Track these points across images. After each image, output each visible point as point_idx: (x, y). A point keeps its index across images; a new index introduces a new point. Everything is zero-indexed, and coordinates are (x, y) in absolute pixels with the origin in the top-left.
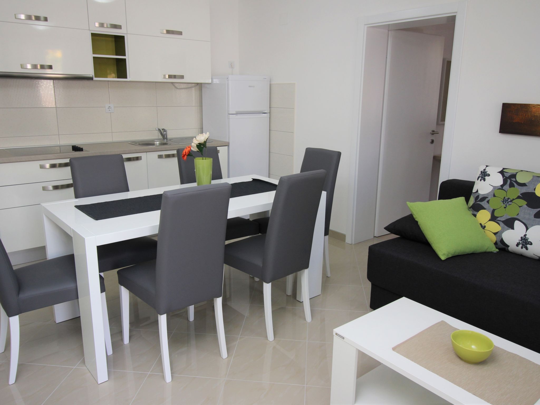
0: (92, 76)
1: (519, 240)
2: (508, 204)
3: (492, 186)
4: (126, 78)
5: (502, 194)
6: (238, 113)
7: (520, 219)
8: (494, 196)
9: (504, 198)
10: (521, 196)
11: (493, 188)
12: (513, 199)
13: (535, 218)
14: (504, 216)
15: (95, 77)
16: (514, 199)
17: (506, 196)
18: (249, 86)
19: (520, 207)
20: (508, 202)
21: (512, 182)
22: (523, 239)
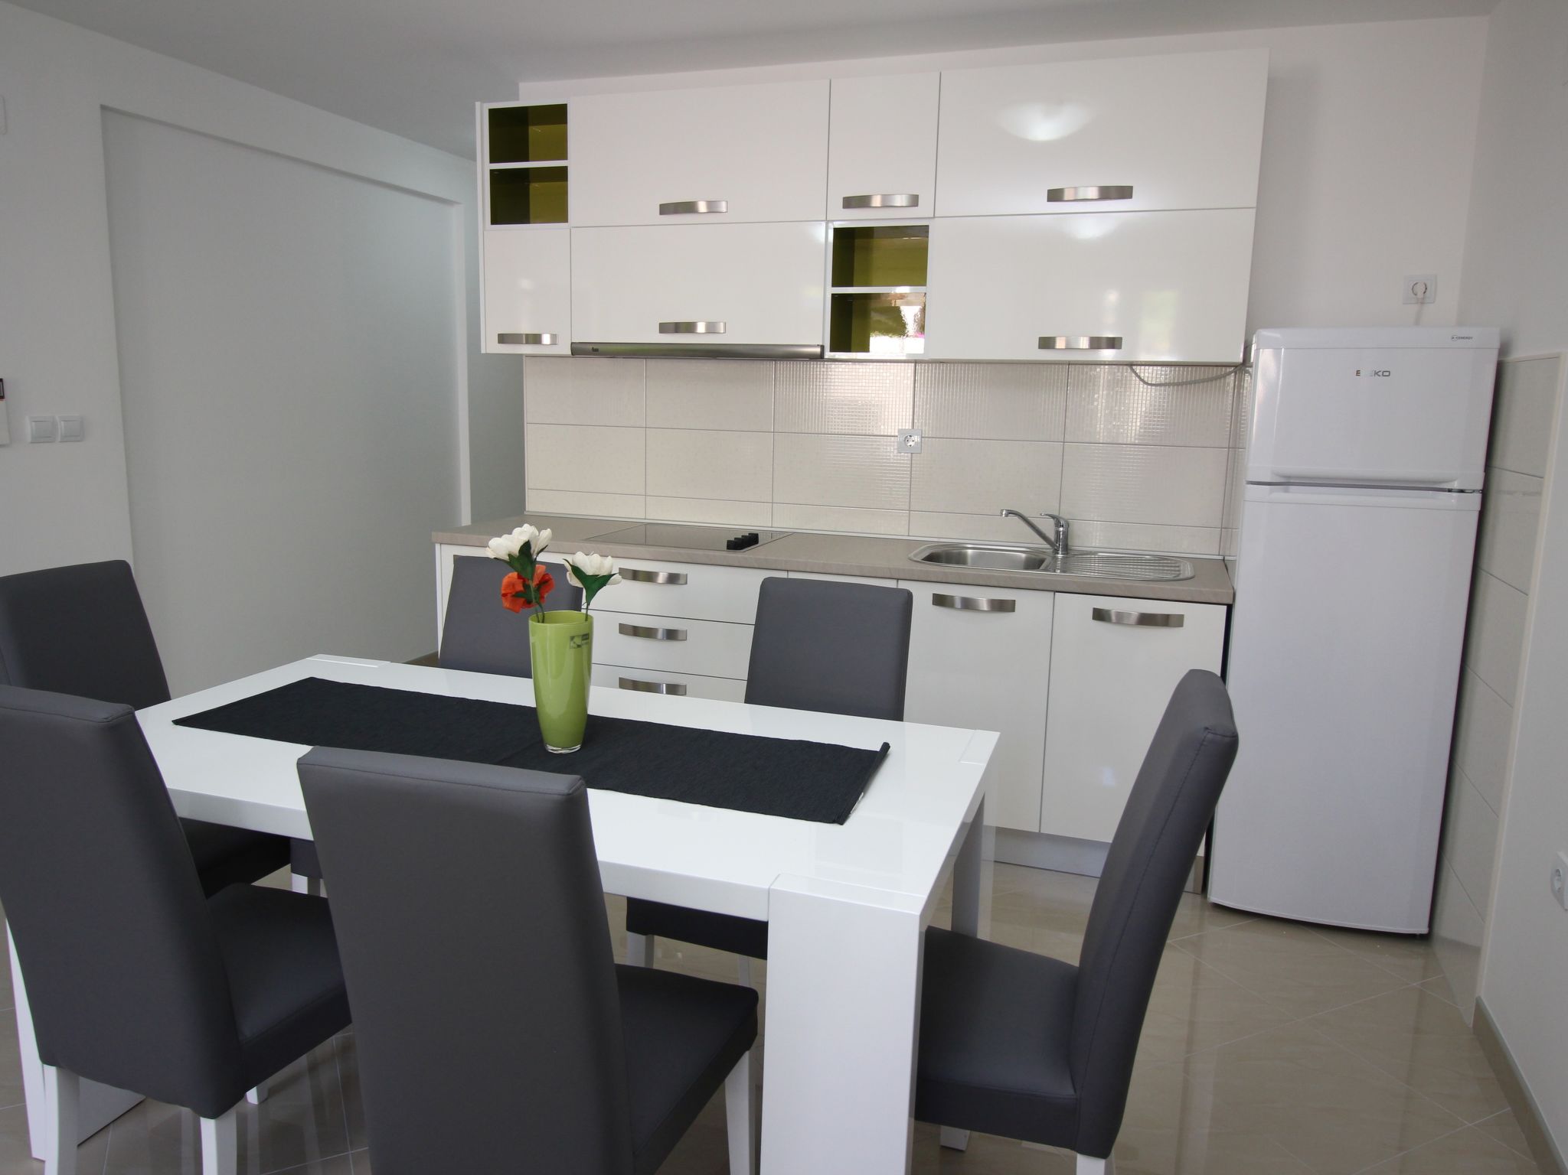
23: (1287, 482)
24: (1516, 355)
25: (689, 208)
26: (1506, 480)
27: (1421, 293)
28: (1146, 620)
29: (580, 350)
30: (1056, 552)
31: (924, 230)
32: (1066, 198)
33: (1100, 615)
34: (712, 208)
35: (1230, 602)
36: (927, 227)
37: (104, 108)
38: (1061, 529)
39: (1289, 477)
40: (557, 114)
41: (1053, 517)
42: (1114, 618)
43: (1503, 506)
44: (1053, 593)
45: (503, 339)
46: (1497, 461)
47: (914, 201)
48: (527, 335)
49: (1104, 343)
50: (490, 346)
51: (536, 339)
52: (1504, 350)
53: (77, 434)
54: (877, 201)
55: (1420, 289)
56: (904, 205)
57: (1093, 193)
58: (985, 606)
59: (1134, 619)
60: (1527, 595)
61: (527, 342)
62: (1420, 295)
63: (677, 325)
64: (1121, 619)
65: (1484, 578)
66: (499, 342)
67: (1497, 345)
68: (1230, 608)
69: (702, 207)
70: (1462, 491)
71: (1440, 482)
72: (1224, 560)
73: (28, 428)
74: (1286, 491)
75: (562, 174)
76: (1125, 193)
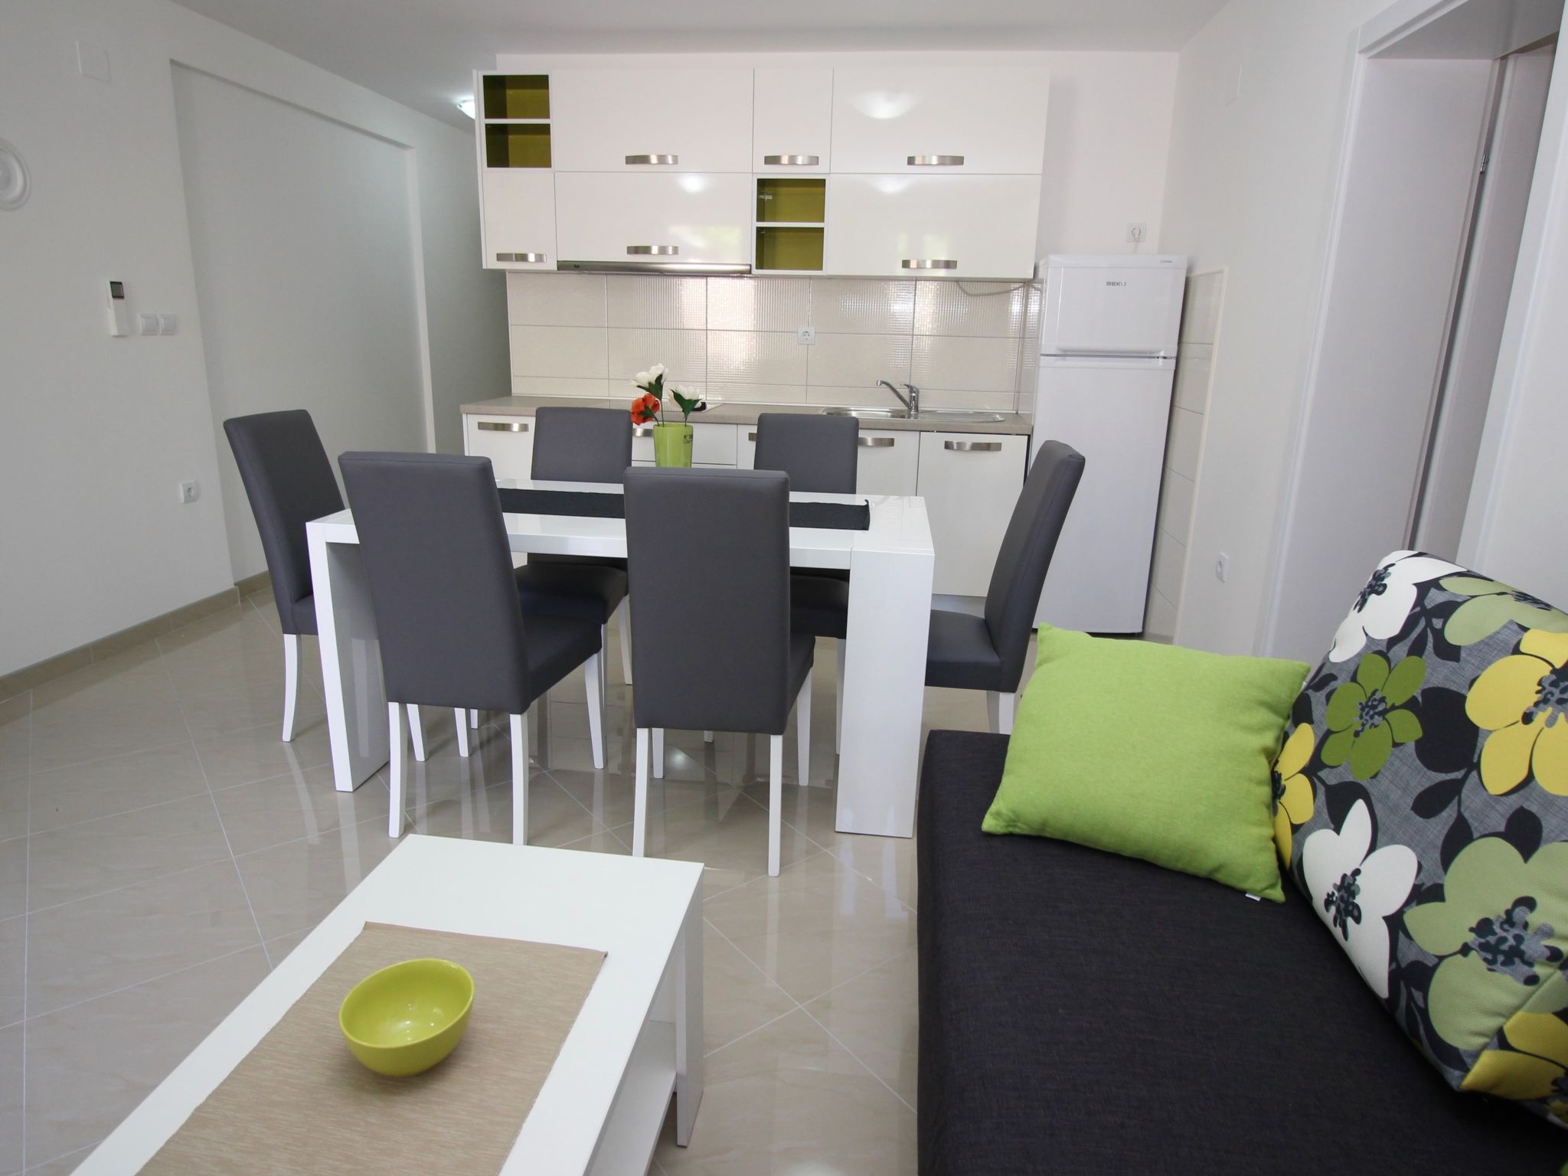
0: (749, 268)
1: (1335, 885)
2: (1370, 722)
3: (1366, 634)
4: (820, 268)
5: (1374, 674)
6: (1068, 353)
7: (1372, 798)
8: (1354, 679)
9: (1374, 693)
10: (1420, 699)
11: (1367, 647)
12: (1393, 708)
13: (1412, 812)
14: (1340, 768)
15: (757, 268)
16: (1397, 704)
17: (1380, 688)
18: (1109, 284)
19: (1396, 745)
20: (1376, 713)
21: (1427, 632)
22: (1346, 884)
23: (1065, 354)
24: (1198, 272)
25: (643, 160)
26: (1189, 350)
27: (1136, 235)
28: (977, 447)
29: (564, 266)
30: (910, 409)
31: (821, 183)
32: (916, 163)
33: (948, 446)
34: (662, 159)
35: (1030, 433)
36: (824, 180)
37: (172, 62)
38: (914, 395)
39: (1066, 351)
40: (540, 83)
41: (908, 386)
42: (955, 447)
43: (1187, 365)
44: (918, 433)
45: (501, 257)
46: (1185, 339)
47: (814, 161)
48: (516, 255)
49: (942, 264)
50: (490, 262)
51: (523, 258)
52: (1189, 270)
53: (171, 330)
54: (785, 160)
55: (1137, 232)
56: (806, 163)
57: (935, 161)
58: (870, 443)
59: (968, 447)
60: (1202, 414)
61: (517, 260)
62: (1137, 236)
63: (636, 247)
64: (960, 446)
65: (1176, 410)
66: (498, 260)
67: (1186, 267)
68: (1029, 437)
69: (654, 159)
70: (1165, 358)
71: (1152, 353)
72: (1017, 413)
73: (140, 323)
74: (1064, 360)
75: (545, 129)
76: (958, 161)
